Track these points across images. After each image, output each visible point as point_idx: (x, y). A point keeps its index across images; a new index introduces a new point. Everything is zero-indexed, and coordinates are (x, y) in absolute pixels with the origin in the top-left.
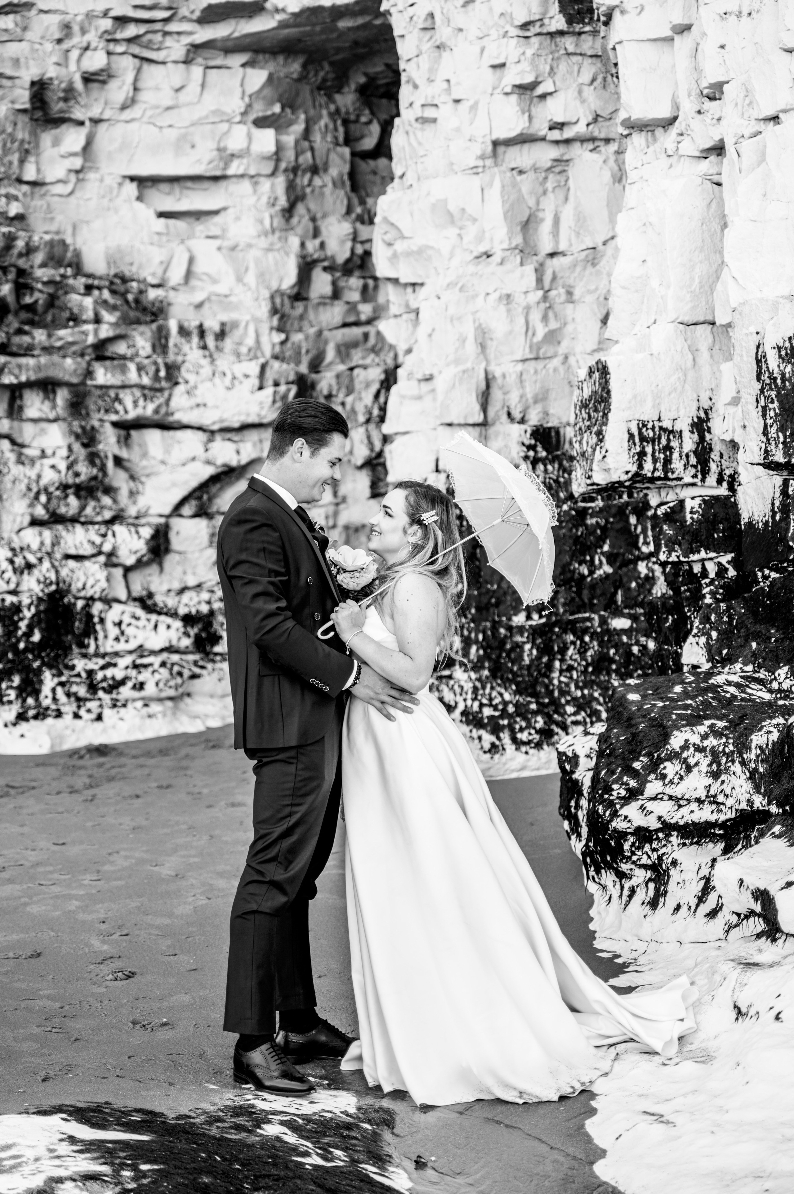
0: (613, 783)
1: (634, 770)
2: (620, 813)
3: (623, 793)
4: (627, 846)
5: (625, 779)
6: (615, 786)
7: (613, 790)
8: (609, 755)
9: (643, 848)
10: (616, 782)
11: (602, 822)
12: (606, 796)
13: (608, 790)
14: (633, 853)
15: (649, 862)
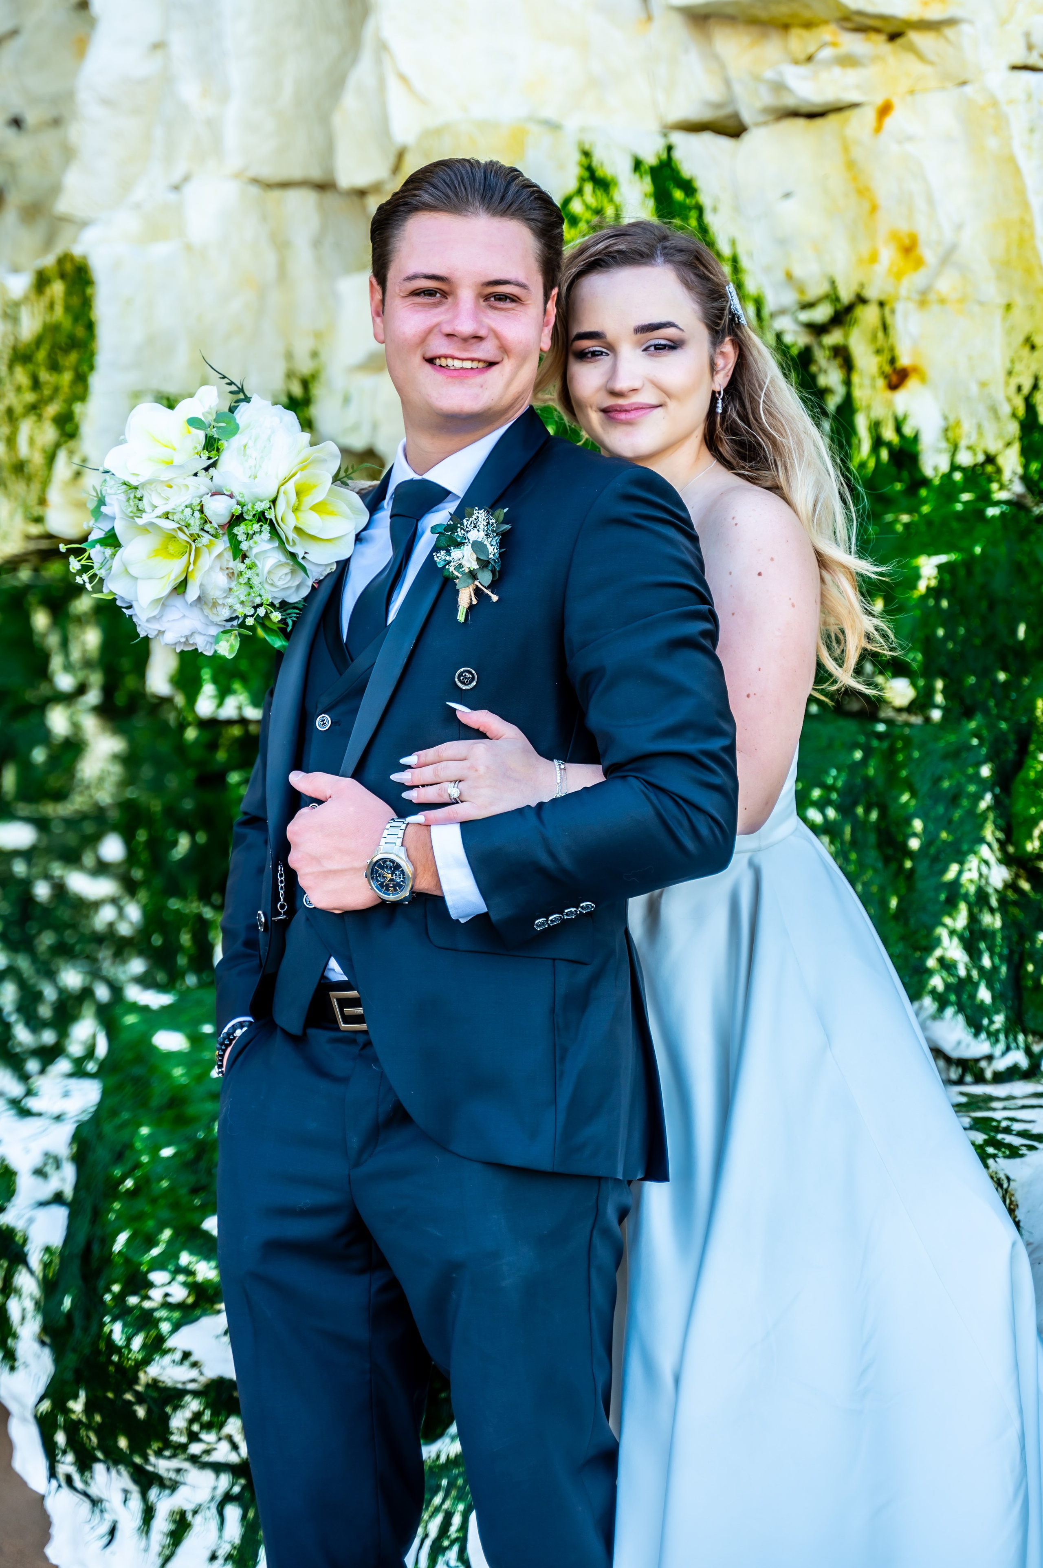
0: (151, 1269)
1: (206, 1234)
2: (169, 1344)
3: (179, 1293)
4: (178, 1421)
5: (185, 1258)
6: (158, 1277)
7: (150, 1285)
8: (132, 1194)
9: (221, 1426)
10: (159, 1264)
11: (119, 1366)
12: (133, 1300)
13: (139, 1284)
14: (194, 1437)
15: (234, 1458)
